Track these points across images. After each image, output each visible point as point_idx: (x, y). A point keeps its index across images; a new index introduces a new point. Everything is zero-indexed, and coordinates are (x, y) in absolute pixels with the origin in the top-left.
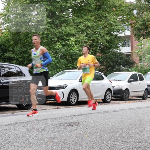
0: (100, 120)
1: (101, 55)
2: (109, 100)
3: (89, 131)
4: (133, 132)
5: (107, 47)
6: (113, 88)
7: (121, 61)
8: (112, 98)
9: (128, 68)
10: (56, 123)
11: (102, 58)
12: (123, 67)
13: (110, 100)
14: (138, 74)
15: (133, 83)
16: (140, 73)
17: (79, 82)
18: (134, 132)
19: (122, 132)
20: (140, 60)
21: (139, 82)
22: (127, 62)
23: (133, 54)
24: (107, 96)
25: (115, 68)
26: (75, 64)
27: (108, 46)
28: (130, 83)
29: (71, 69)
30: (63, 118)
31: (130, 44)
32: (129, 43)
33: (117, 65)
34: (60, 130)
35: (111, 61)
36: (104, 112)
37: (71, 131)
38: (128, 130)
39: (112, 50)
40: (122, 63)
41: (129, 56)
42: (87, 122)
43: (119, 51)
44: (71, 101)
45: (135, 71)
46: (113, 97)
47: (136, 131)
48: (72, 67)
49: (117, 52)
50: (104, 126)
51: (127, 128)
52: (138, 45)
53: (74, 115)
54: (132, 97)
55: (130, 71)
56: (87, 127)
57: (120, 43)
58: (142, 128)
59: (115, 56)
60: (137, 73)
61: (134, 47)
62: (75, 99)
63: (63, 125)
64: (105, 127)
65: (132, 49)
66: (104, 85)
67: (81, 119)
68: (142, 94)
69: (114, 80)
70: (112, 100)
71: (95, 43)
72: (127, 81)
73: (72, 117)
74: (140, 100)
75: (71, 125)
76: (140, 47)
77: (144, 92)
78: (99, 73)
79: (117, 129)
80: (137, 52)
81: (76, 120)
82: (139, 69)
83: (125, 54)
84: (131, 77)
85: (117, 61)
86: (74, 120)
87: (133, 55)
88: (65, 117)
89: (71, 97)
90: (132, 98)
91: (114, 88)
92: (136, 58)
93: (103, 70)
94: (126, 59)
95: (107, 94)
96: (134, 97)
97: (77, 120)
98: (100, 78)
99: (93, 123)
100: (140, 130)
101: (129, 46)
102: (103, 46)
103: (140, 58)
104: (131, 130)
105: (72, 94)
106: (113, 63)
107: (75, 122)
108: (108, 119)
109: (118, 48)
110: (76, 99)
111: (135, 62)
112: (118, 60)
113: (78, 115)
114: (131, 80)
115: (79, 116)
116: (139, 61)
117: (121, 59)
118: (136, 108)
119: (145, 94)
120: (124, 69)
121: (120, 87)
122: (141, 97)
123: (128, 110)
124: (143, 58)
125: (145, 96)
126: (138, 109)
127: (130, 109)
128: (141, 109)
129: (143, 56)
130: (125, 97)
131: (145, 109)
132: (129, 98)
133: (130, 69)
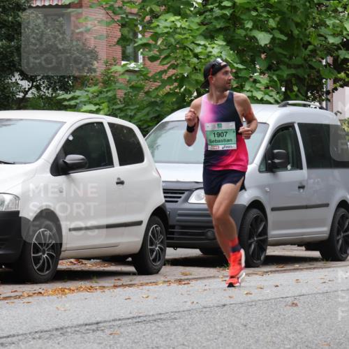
12: (25, 84)
14: (111, 125)
15: (79, 176)
16: (122, 118)
20: (124, 41)
21: (118, 170)
28: (61, 179)
45: (94, 108)
54: (78, 259)
55: (65, 108)
60: (106, 120)
68: (131, 240)
72: (48, 170)
74: (125, 280)
77: (143, 227)
82: (120, 94)
84: (68, 141)
90: (78, 267)
96: (89, 259)
103: (126, 30)
114: (72, 158)
116: (119, 49)
117: (14, 30)
118: (94, 327)
119: (152, 244)
120: (29, 95)
121: (6, 203)
122: (130, 259)
123: (48, 336)
124: (143, 32)
125: (152, 251)
126: (108, 332)
127: (58, 333)
128: (122, 330)
129: (143, 20)
130: (37, 260)
131: (148, 326)
132: (57, 264)
133: (68, 96)
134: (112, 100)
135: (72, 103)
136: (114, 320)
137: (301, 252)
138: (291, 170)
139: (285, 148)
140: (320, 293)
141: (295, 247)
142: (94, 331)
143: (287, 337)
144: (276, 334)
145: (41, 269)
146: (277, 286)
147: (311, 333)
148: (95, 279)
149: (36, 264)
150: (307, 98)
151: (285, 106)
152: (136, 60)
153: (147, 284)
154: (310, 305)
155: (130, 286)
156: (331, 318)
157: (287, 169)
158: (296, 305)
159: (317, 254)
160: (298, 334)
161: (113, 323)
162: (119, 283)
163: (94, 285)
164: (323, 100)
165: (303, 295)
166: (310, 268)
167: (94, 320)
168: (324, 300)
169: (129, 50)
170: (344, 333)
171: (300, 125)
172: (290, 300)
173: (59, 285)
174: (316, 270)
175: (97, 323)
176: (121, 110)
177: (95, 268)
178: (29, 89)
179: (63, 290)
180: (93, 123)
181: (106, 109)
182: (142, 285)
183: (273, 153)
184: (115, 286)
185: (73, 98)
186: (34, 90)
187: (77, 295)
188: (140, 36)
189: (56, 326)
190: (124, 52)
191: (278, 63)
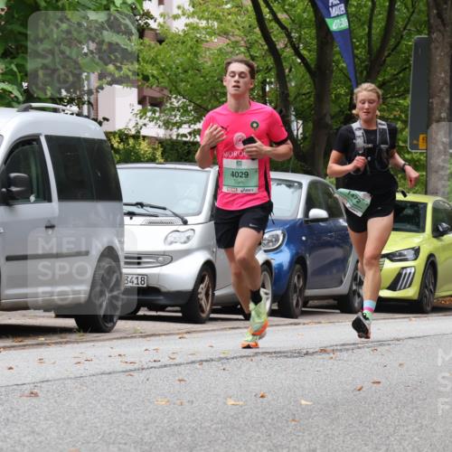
137: (49, 320)
138: (35, 202)
139: (27, 170)
140: (71, 378)
141: (41, 313)
143: (20, 441)
144: (5, 437)
146: (11, 368)
147: (54, 435)
150: (59, 100)
151: (26, 110)
154: (56, 395)
156: (84, 412)
157: (29, 202)
158: (36, 395)
159: (71, 323)
160: (36, 436)
164: (84, 104)
165: (47, 381)
166: (61, 343)
168: (76, 387)
170: (102, 434)
171: (49, 138)
172: (27, 389)
174: (68, 346)
183: (9, 178)
191: (17, 48)
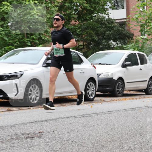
0: (76, 129)
1: (78, 22)
2: (92, 96)
3: (60, 147)
4: (130, 147)
5: (87, 10)
6: (98, 77)
7: (111, 32)
8: (98, 93)
9: (122, 44)
10: (6, 135)
11: (79, 28)
12: (114, 43)
13: (94, 96)
14: (138, 54)
15: (129, 68)
16: (141, 52)
17: (43, 67)
18: (132, 146)
19: (113, 146)
20: (141, 30)
21: (140, 66)
22: (120, 34)
23: (131, 20)
24: (88, 90)
25: (101, 44)
26: (35, 38)
27: (89, 8)
28: (124, 69)
29: (29, 46)
30: (17, 126)
31: (125, 5)
32: (123, 3)
33: (105, 39)
34: (13, 145)
35: (95, 33)
36: (84, 116)
37: (30, 146)
38: (122, 143)
39: (96, 14)
40: (112, 36)
41: (124, 24)
42: (56, 132)
43: (106, 17)
44: (31, 99)
45: (133, 49)
46: (98, 91)
47: (135, 145)
48: (31, 43)
49: (104, 17)
50: (84, 138)
51: (121, 141)
52: (138, 6)
53: (36, 120)
54: (129, 91)
55: (125, 49)
56: (57, 140)
57: (109, 4)
58: (145, 140)
59: (101, 24)
60: (137, 52)
61: (131, 9)
62: (36, 94)
63: (17, 137)
64: (85, 140)
65: (128, 13)
66: (84, 72)
67: (47, 127)
68: (144, 86)
69: (100, 64)
70: (97, 96)
71: (68, 3)
72: (121, 66)
73: (32, 124)
74: (142, 96)
75: (31, 136)
76: (141, 9)
77: (147, 82)
78: (75, 52)
79: (105, 142)
80: (137, 18)
81: (39, 130)
82: (140, 45)
83: (118, 21)
84: (126, 58)
85: (104, 34)
86: (36, 128)
87: (130, 23)
88: (20, 124)
89: (30, 92)
90: (129, 93)
91: (100, 77)
92: (134, 28)
93: (82, 47)
94: (119, 30)
95: (89, 86)
96: (132, 91)
97: (40, 128)
98: (77, 61)
99: (66, 133)
100: (141, 143)
101: (123, 8)
102: (81, 8)
103: (142, 28)
104: (127, 143)
105: (31, 88)
106: (98, 37)
107: (37, 132)
108: (90, 127)
109: (105, 11)
110: (38, 95)
111: (133, 35)
112: (105, 31)
113: (42, 121)
114: (127, 63)
115: (44, 123)
117: (111, 29)
118: (135, 109)
119: (150, 86)
120: (115, 46)
121: (109, 75)
122: (144, 91)
123: (122, 111)
124: (147, 28)
125: (150, 88)
126: (138, 110)
127: (125, 110)
128: (142, 110)
129: (146, 24)
130: (118, 91)
131: (150, 109)
132: (123, 92)
133: (126, 46)
134: (138, 47)
135: (127, 48)
136: (140, 107)
142: (135, 110)
145: (119, 93)
148: (134, 96)
149: (118, 92)
152: (145, 35)
153: (149, 98)
155: (144, 98)
161: (140, 108)
162: (141, 97)
163: (134, 98)
167: (134, 107)
169: (143, 33)
173: (124, 98)
175: (135, 108)
176: (140, 50)
177: (134, 93)
178: (115, 44)
179: (125, 99)
180: (133, 53)
181: (137, 50)
182: (147, 98)
184: (140, 98)
185: (127, 47)
186: (116, 45)
187: (129, 100)
188: (146, 29)
189: (124, 109)
190: (141, 34)
